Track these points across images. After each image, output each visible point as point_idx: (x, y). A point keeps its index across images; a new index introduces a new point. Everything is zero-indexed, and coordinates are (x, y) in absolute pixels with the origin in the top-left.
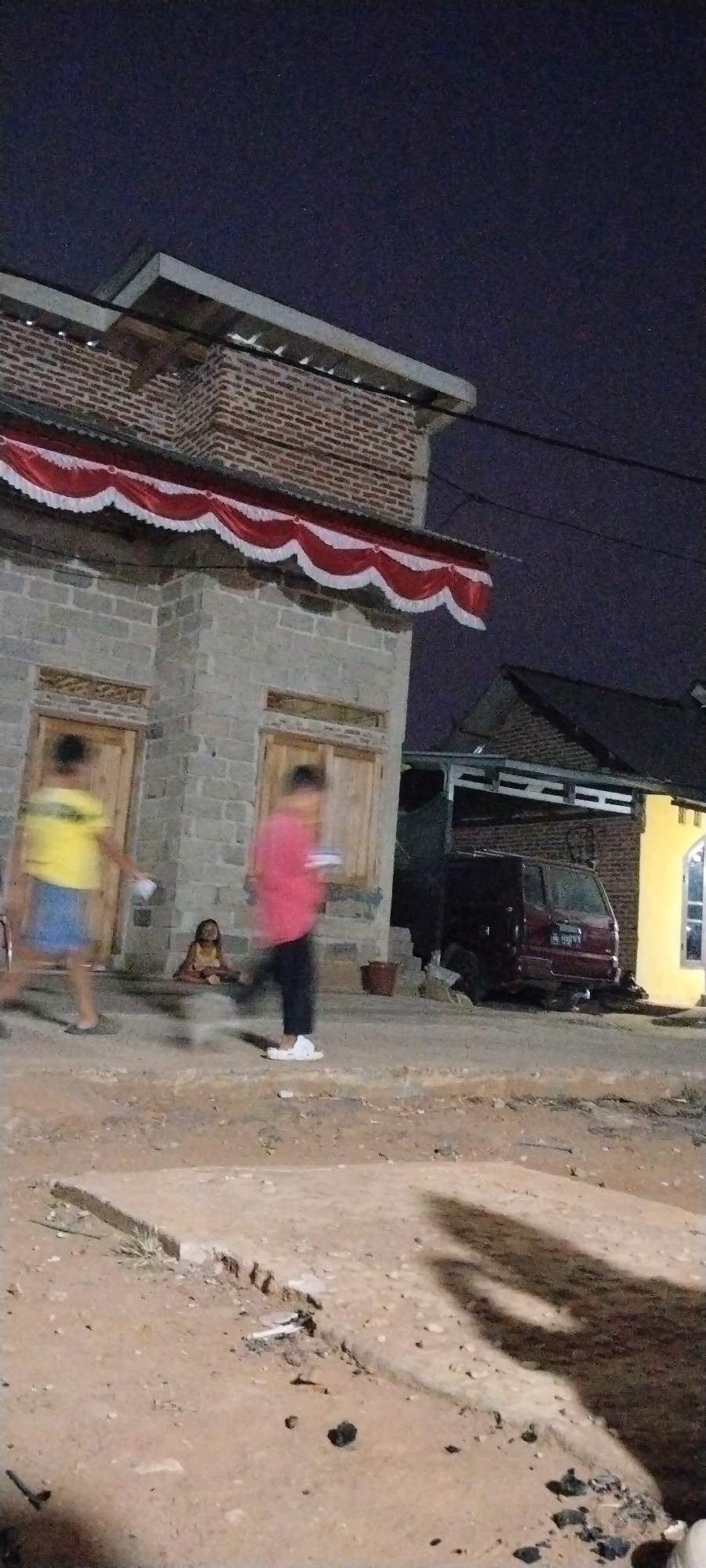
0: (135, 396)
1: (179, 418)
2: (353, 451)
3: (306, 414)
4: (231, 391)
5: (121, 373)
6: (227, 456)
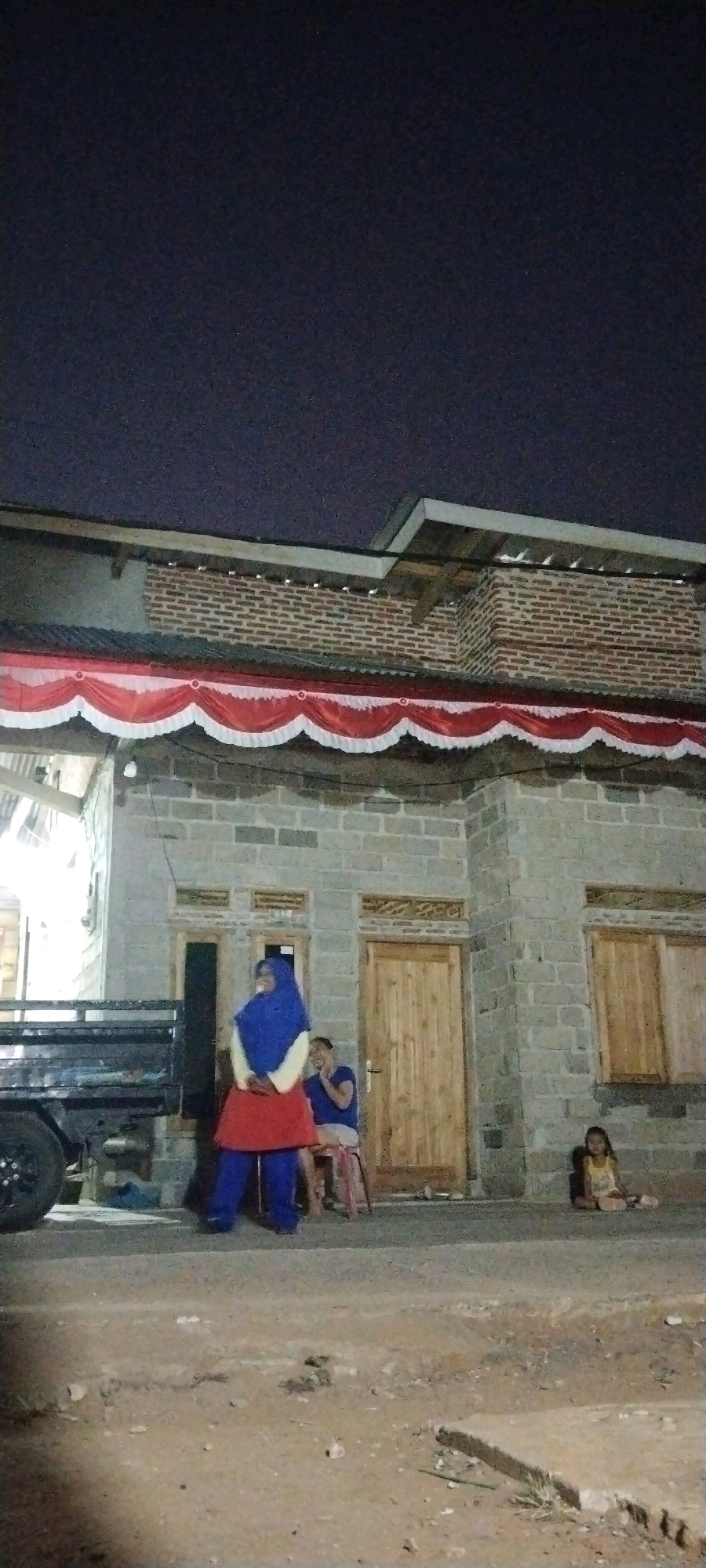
0: (417, 631)
1: (461, 642)
2: (635, 639)
3: (583, 613)
4: (507, 607)
5: (401, 612)
6: (510, 667)
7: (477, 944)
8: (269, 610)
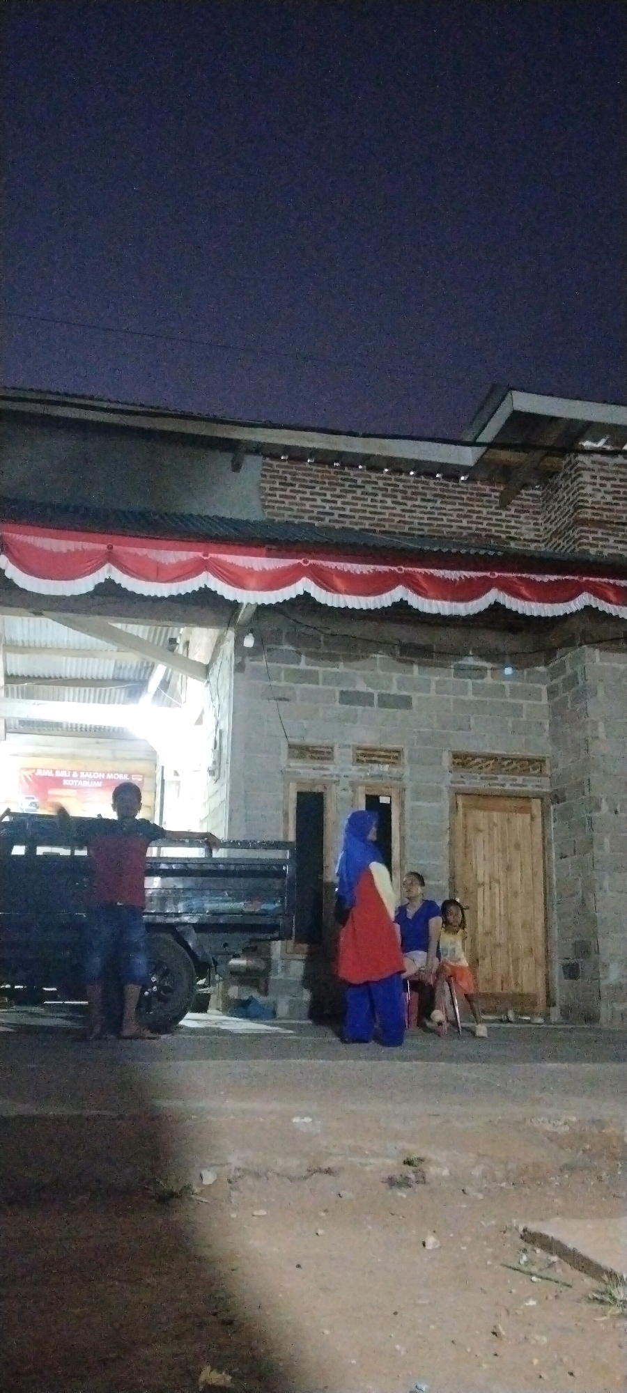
0: (504, 513)
1: (545, 522)
4: (588, 489)
5: (490, 496)
6: (591, 545)
7: (557, 798)
8: (370, 498)
